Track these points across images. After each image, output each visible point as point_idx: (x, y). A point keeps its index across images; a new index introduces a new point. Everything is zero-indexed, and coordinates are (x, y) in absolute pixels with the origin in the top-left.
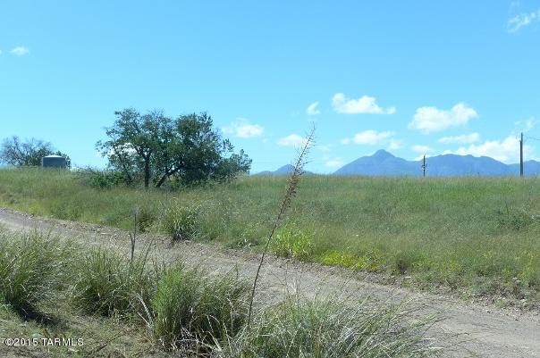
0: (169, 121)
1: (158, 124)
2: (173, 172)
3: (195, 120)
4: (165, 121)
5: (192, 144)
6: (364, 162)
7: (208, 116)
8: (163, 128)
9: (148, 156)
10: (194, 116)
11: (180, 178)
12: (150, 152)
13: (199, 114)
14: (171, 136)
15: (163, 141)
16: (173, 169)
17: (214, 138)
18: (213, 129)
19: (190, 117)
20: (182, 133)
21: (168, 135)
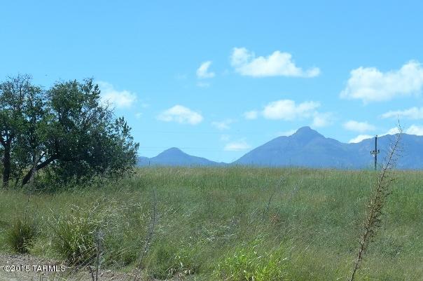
0: (38, 91)
1: (21, 96)
2: (44, 165)
3: (76, 90)
4: (32, 91)
5: (71, 125)
6: (280, 145)
7: (94, 84)
8: (30, 101)
9: (9, 141)
10: (75, 85)
11: (53, 173)
12: (12, 136)
13: (81, 82)
14: (42, 113)
15: (28, 119)
16: (43, 160)
17: (102, 116)
18: (102, 102)
19: (69, 86)
20: (58, 109)
21: (36, 110)
